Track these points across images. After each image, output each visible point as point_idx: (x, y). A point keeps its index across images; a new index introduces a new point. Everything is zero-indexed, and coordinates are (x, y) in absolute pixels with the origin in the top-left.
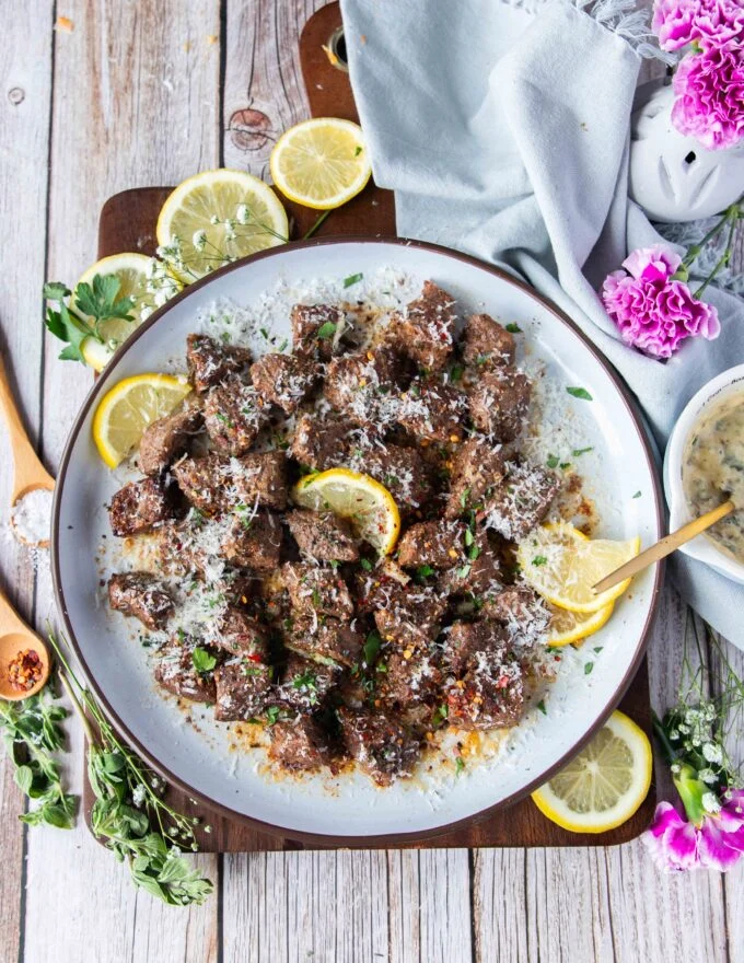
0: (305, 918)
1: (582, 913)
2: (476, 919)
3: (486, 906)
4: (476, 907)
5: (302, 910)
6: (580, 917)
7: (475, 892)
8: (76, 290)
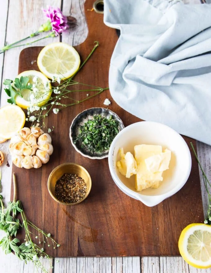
0: (83, 267)
1: (179, 268)
2: (142, 269)
3: (145, 265)
4: (142, 265)
7: (142, 260)
8: (15, 80)
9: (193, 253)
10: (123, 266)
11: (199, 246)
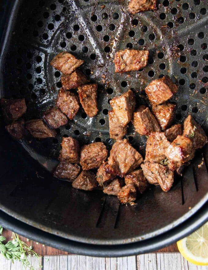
0: (74, 265)
1: (177, 265)
2: (138, 267)
3: (142, 262)
4: (138, 263)
5: (73, 264)
6: (177, 266)
9: (192, 248)
10: (117, 264)
11: (199, 241)
